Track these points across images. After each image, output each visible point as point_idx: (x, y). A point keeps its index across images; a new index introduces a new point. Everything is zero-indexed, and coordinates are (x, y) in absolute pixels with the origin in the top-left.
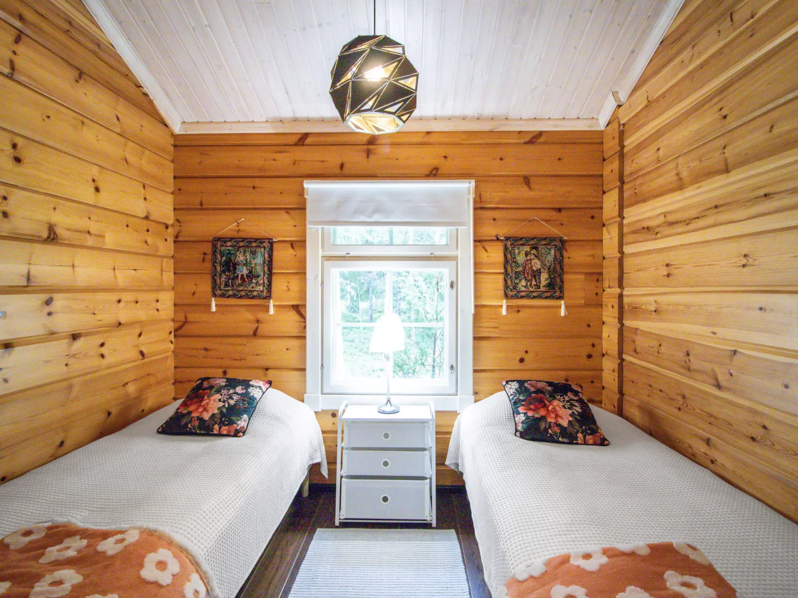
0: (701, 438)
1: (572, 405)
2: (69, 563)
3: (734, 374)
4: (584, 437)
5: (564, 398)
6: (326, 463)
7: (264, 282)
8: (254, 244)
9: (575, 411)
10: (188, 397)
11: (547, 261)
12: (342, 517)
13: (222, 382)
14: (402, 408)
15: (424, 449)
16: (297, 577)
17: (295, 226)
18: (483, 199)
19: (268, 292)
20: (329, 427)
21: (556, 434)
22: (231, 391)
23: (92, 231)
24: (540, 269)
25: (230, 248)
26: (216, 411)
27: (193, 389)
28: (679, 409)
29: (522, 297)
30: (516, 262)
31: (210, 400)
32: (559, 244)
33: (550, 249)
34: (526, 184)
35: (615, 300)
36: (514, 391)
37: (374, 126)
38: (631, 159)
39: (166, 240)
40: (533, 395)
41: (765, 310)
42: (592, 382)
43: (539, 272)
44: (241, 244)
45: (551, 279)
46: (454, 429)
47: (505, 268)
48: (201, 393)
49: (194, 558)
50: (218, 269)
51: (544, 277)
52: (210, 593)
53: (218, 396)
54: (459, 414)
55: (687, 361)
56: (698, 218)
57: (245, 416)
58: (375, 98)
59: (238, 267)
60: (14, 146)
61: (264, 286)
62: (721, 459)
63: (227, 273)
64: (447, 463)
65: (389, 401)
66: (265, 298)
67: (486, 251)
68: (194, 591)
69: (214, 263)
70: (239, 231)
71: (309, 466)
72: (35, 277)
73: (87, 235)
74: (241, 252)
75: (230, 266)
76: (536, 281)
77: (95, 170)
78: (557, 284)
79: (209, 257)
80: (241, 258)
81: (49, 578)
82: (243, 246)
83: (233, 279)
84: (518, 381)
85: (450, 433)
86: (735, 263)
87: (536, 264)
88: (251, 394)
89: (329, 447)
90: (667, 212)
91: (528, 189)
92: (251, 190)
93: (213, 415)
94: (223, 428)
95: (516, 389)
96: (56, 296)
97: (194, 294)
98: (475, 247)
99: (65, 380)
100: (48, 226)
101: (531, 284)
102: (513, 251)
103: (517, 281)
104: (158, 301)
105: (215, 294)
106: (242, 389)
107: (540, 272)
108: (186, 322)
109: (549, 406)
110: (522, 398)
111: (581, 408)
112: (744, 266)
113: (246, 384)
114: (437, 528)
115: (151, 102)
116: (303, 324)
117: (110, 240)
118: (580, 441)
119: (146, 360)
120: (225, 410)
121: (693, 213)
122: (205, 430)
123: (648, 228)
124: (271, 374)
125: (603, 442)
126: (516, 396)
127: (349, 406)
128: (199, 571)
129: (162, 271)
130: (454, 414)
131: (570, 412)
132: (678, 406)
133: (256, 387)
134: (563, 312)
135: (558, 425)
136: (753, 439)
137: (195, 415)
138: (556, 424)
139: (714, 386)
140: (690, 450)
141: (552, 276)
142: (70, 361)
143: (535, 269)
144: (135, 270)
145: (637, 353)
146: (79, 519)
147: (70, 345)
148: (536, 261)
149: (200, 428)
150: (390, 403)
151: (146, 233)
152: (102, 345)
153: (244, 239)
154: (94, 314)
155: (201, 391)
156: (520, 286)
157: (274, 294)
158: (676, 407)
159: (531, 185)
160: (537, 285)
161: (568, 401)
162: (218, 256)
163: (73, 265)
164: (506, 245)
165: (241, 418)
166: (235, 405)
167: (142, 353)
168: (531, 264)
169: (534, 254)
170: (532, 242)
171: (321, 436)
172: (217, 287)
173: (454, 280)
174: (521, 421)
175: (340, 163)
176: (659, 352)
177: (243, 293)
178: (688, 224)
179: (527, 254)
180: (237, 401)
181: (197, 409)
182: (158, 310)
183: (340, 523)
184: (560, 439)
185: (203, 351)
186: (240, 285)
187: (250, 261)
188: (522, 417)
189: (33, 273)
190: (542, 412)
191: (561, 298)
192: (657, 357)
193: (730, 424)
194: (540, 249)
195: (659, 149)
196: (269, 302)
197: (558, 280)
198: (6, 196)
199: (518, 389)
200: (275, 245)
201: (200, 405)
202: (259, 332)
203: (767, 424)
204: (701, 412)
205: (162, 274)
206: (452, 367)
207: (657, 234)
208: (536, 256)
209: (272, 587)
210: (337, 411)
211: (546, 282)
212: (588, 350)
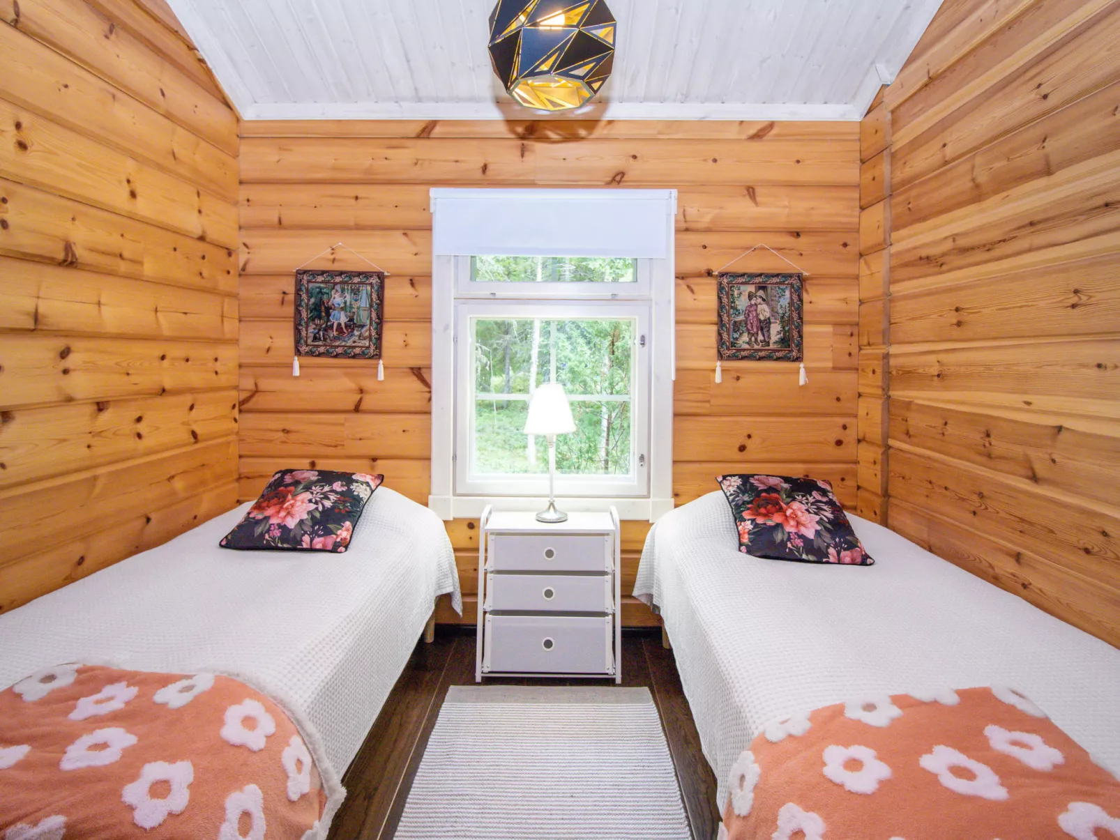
0: (1009, 554)
1: (819, 509)
2: (115, 718)
3: (1057, 460)
4: (839, 553)
5: (807, 499)
6: (460, 595)
7: (370, 335)
8: (356, 280)
9: (823, 517)
10: (263, 496)
11: (779, 307)
12: (486, 670)
13: (313, 476)
14: (570, 515)
15: (603, 573)
16: (425, 753)
17: (416, 254)
18: (688, 218)
19: (376, 348)
20: (464, 543)
21: (798, 548)
22: (327, 488)
23: (126, 255)
24: (769, 318)
25: (322, 285)
26: (305, 516)
27: (270, 486)
28: (975, 513)
29: (743, 358)
30: (735, 308)
31: (296, 501)
32: (796, 282)
33: (783, 291)
34: (750, 197)
35: (876, 362)
36: (735, 489)
37: (548, 100)
38: (903, 161)
39: (229, 272)
40: (764, 494)
41: (1106, 368)
42: (843, 479)
43: (768, 322)
44: (338, 279)
45: (785, 332)
46: (645, 544)
47: (720, 316)
48: (282, 490)
49: (293, 714)
50: (304, 314)
51: (775, 328)
52: (317, 764)
53: (308, 495)
54: (653, 524)
55: (987, 444)
56: (1004, 241)
57: (348, 524)
58: (557, 54)
59: (333, 313)
60: (18, 126)
61: (370, 340)
62: (1036, 581)
63: (317, 321)
64: (635, 593)
65: (552, 504)
66: (372, 357)
67: (692, 291)
68: (296, 760)
69: (298, 306)
70: (334, 260)
71: (436, 597)
72: (44, 316)
73: (119, 260)
74: (337, 291)
75: (321, 310)
76: (764, 336)
77: (130, 166)
78: (793, 340)
79: (291, 297)
80: (337, 299)
81: (87, 740)
82: (341, 283)
83: (325, 330)
84: (741, 476)
85: (640, 552)
86: (1060, 302)
87: (764, 311)
88: (355, 493)
89: (465, 571)
90: (957, 235)
91: (753, 205)
92: (353, 201)
93: (302, 522)
94: (317, 540)
95: (738, 487)
96: (76, 345)
97: (268, 350)
98: (676, 285)
99: (88, 468)
100: (64, 243)
101: (756, 339)
102: (731, 292)
103: (736, 335)
104: (216, 360)
105: (299, 351)
106: (342, 485)
107: (770, 323)
108: (256, 391)
109: (787, 510)
110: (746, 498)
111: (832, 513)
112: (1074, 306)
113: (347, 478)
114: (624, 684)
115: (208, 72)
116: (427, 395)
117: (149, 269)
118: (832, 559)
119: (198, 446)
120: (318, 515)
121: (995, 235)
122: (290, 543)
123: (928, 258)
124: (381, 466)
125: (865, 561)
126: (738, 496)
127: (493, 513)
128: (301, 732)
129: (222, 316)
130: (646, 524)
131: (817, 518)
132: (972, 509)
133: (362, 483)
134: (802, 379)
135: (802, 537)
136: (1087, 551)
137: (274, 521)
138: (798, 535)
139: (1027, 478)
140: (990, 570)
141: (787, 328)
142: (94, 442)
143: (762, 318)
144: (185, 313)
145: (910, 437)
146: (123, 660)
147: (94, 417)
148: (765, 307)
149: (283, 540)
150: (554, 508)
151: (201, 261)
152: (139, 420)
153: (341, 273)
154: (128, 374)
155: (282, 488)
156: (740, 342)
157: (385, 352)
158: (968, 510)
159: (758, 199)
160: (764, 341)
161: (812, 504)
162: (304, 296)
163: (99, 302)
164: (721, 284)
165: (343, 526)
166: (333, 508)
167: (194, 434)
168: (756, 310)
169: (761, 297)
170: (758, 280)
171: (453, 555)
172: (302, 341)
173: (646, 333)
174: (747, 530)
175: (483, 165)
176: (943, 434)
177: (340, 350)
178: (988, 250)
179: (750, 297)
180: (335, 502)
181: (278, 512)
182: (216, 373)
183: (483, 678)
184: (804, 556)
185: (281, 434)
186: (335, 339)
187: (351, 304)
188: (748, 526)
189: (41, 310)
190: (777, 519)
191: (798, 359)
192: (942, 441)
193: (1052, 531)
194: (769, 290)
195: (944, 145)
196: (378, 364)
197: (795, 334)
198: (7, 197)
199: (741, 487)
200: (387, 282)
201: (282, 508)
202: (364, 406)
203: (1108, 529)
204: (1008, 516)
205: (222, 321)
206: (642, 458)
207: (942, 265)
208: (764, 300)
209: (390, 766)
210: (479, 520)
211: (779, 336)
212: (837, 434)
